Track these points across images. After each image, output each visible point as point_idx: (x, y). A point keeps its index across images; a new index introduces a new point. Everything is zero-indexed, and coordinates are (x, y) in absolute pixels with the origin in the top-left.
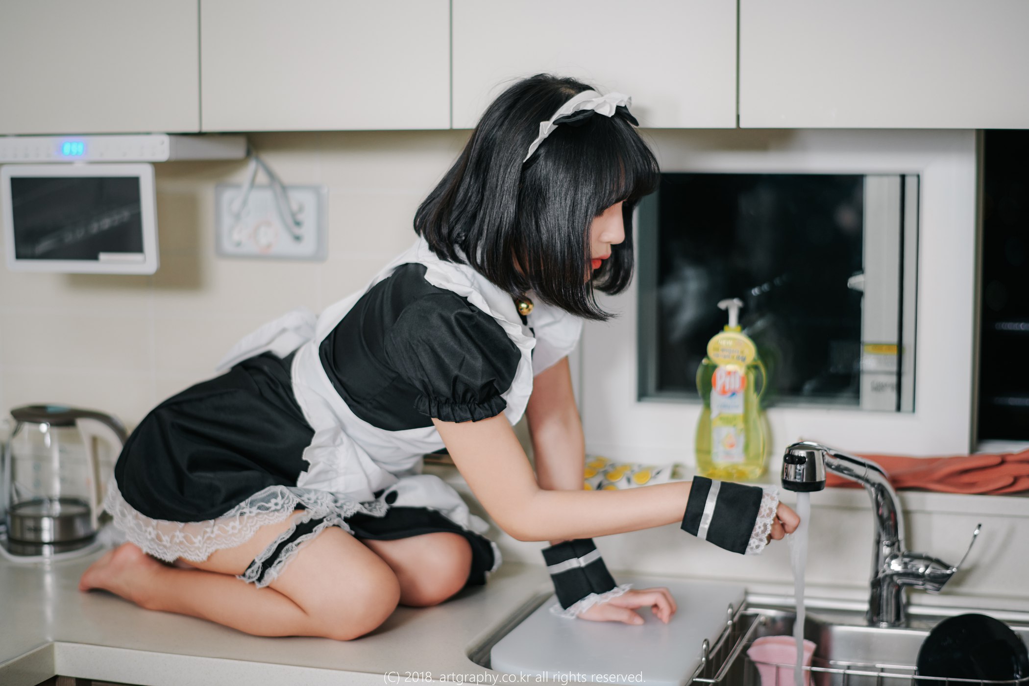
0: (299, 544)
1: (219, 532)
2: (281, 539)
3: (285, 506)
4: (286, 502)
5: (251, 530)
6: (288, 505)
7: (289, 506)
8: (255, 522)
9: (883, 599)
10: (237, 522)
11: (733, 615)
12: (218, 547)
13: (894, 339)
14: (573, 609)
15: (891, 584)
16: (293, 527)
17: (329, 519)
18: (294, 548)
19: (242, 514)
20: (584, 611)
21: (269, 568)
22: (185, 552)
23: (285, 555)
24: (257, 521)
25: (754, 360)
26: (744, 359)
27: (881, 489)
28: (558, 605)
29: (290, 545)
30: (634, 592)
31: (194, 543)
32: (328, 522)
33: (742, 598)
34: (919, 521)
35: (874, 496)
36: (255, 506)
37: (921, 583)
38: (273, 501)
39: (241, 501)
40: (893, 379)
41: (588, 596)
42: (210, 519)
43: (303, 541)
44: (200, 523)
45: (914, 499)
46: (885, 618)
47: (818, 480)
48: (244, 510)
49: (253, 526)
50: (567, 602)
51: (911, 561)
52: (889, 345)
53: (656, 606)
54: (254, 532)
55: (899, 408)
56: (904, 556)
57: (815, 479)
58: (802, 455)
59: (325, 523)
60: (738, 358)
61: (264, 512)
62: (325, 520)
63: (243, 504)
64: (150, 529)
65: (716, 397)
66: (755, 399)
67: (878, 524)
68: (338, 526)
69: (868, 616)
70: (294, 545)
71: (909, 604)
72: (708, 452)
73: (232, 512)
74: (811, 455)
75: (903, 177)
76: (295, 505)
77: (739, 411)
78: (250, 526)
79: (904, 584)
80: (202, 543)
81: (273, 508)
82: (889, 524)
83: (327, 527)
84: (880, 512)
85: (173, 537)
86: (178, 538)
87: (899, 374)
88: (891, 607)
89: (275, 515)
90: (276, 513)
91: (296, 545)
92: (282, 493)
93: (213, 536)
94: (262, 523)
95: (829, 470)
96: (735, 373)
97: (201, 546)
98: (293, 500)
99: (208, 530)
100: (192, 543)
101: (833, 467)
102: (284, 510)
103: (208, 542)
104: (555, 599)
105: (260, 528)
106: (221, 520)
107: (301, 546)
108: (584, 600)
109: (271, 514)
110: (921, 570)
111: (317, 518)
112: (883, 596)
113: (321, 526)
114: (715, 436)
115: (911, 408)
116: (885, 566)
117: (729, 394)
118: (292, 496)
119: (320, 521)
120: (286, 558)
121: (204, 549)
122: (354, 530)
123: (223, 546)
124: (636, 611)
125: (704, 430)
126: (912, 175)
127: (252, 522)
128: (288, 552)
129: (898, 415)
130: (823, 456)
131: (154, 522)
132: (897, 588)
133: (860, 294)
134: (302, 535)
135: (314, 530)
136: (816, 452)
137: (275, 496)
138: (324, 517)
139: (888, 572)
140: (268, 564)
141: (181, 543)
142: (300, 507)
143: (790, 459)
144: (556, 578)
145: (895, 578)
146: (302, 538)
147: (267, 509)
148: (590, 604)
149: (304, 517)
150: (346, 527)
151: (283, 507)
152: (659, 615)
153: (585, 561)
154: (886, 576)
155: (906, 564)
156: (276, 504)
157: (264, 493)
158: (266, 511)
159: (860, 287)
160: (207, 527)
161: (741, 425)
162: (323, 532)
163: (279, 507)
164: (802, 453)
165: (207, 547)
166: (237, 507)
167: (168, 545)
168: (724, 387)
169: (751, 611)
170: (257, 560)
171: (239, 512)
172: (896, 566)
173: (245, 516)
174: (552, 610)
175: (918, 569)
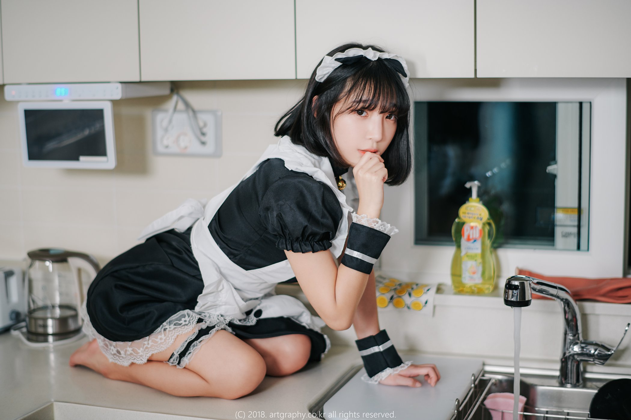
0: (201, 341)
1: (153, 343)
2: (190, 339)
3: (191, 321)
4: (192, 319)
5: (172, 338)
6: (192, 321)
7: (194, 321)
8: (173, 333)
9: (569, 370)
10: (163, 335)
11: (475, 380)
12: (153, 352)
13: (576, 205)
14: (376, 377)
15: (574, 360)
16: (197, 331)
17: (218, 326)
18: (198, 344)
19: (165, 330)
20: (383, 379)
21: (183, 358)
22: (134, 359)
23: (193, 349)
24: (174, 333)
25: (488, 219)
26: (481, 219)
27: (567, 303)
28: (366, 375)
29: (196, 342)
30: (414, 366)
31: (139, 353)
32: (218, 328)
33: (481, 368)
34: (592, 320)
35: (563, 306)
36: (172, 324)
37: (592, 360)
38: (183, 319)
39: (163, 322)
40: (575, 230)
41: (385, 370)
42: (146, 336)
43: (203, 340)
44: (141, 340)
45: (588, 306)
46: (570, 382)
47: (527, 299)
48: (166, 327)
49: (173, 336)
50: (372, 373)
51: (586, 346)
52: (572, 209)
53: (427, 375)
54: (174, 339)
55: (579, 248)
56: (582, 343)
57: (525, 299)
58: (517, 284)
59: (216, 328)
60: (478, 218)
61: (178, 327)
62: (216, 326)
63: (164, 324)
64: (112, 348)
65: (463, 242)
66: (488, 243)
67: (566, 323)
68: (224, 329)
69: (559, 380)
70: (198, 342)
71: (585, 371)
72: (460, 276)
73: (159, 329)
74: (522, 284)
75: (581, 104)
76: (197, 320)
77: (479, 251)
78: (171, 336)
79: (582, 360)
80: (143, 352)
81: (184, 323)
82: (572, 324)
83: (217, 331)
84: (567, 317)
85: (126, 351)
86: (129, 351)
87: (579, 227)
88: (574, 375)
89: (185, 328)
90: (186, 327)
91: (199, 342)
92: (188, 314)
93: (149, 346)
94: (178, 334)
95: (534, 292)
96: (476, 227)
97: (143, 354)
98: (195, 317)
99: (146, 343)
100: (138, 353)
101: (537, 290)
102: (191, 324)
103: (146, 350)
104: (364, 370)
105: (177, 336)
106: (153, 336)
107: (202, 343)
108: (383, 372)
109: (183, 327)
110: (592, 352)
111: (211, 325)
112: (569, 368)
113: (214, 329)
114: (463, 267)
115: (586, 248)
116: (570, 349)
117: (472, 241)
118: (194, 315)
119: (214, 327)
120: (194, 351)
121: (145, 356)
122: (235, 332)
123: (156, 352)
124: (415, 378)
125: (457, 263)
126: (587, 102)
127: (172, 334)
128: (194, 346)
129: (578, 252)
130: (530, 284)
131: (114, 343)
132: (577, 363)
133: (554, 176)
134: (203, 336)
135: (210, 332)
136: (525, 282)
137: (184, 316)
138: (216, 325)
139: (572, 352)
140: (182, 354)
141: (131, 354)
142: (200, 321)
143: (509, 286)
144: (364, 358)
145: (576, 357)
146: (203, 338)
147: (180, 324)
148: (387, 374)
149: (203, 326)
150: (230, 329)
151: (189, 322)
152: (429, 381)
153: (383, 347)
154: (570, 355)
155: (582, 348)
156: (185, 321)
157: (177, 315)
158: (179, 326)
159: (555, 172)
160: (145, 341)
161: (480, 260)
162: (216, 333)
163: (187, 323)
164: (516, 283)
165: (146, 353)
166: (161, 326)
167: (124, 356)
168: (469, 236)
169: (487, 376)
170: (175, 353)
171: (163, 329)
172: (577, 349)
173: (167, 330)
174: (362, 378)
175: (590, 351)
